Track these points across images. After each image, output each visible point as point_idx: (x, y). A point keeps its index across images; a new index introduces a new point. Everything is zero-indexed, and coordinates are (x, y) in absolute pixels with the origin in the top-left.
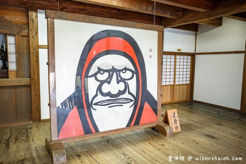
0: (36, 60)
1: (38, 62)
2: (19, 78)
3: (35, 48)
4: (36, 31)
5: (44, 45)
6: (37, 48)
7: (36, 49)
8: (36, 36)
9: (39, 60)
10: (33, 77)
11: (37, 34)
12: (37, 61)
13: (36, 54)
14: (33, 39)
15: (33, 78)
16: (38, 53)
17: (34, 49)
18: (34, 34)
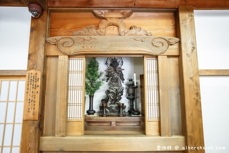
0: (194, 99)
1: (199, 104)
2: (165, 135)
3: (192, 76)
4: (193, 44)
5: (207, 70)
6: (196, 75)
7: (194, 78)
8: (194, 53)
9: (200, 99)
10: (191, 134)
11: (195, 50)
12: (197, 101)
13: (195, 87)
14: (189, 59)
15: (191, 137)
16: (197, 85)
17: (191, 78)
18: (189, 51)
